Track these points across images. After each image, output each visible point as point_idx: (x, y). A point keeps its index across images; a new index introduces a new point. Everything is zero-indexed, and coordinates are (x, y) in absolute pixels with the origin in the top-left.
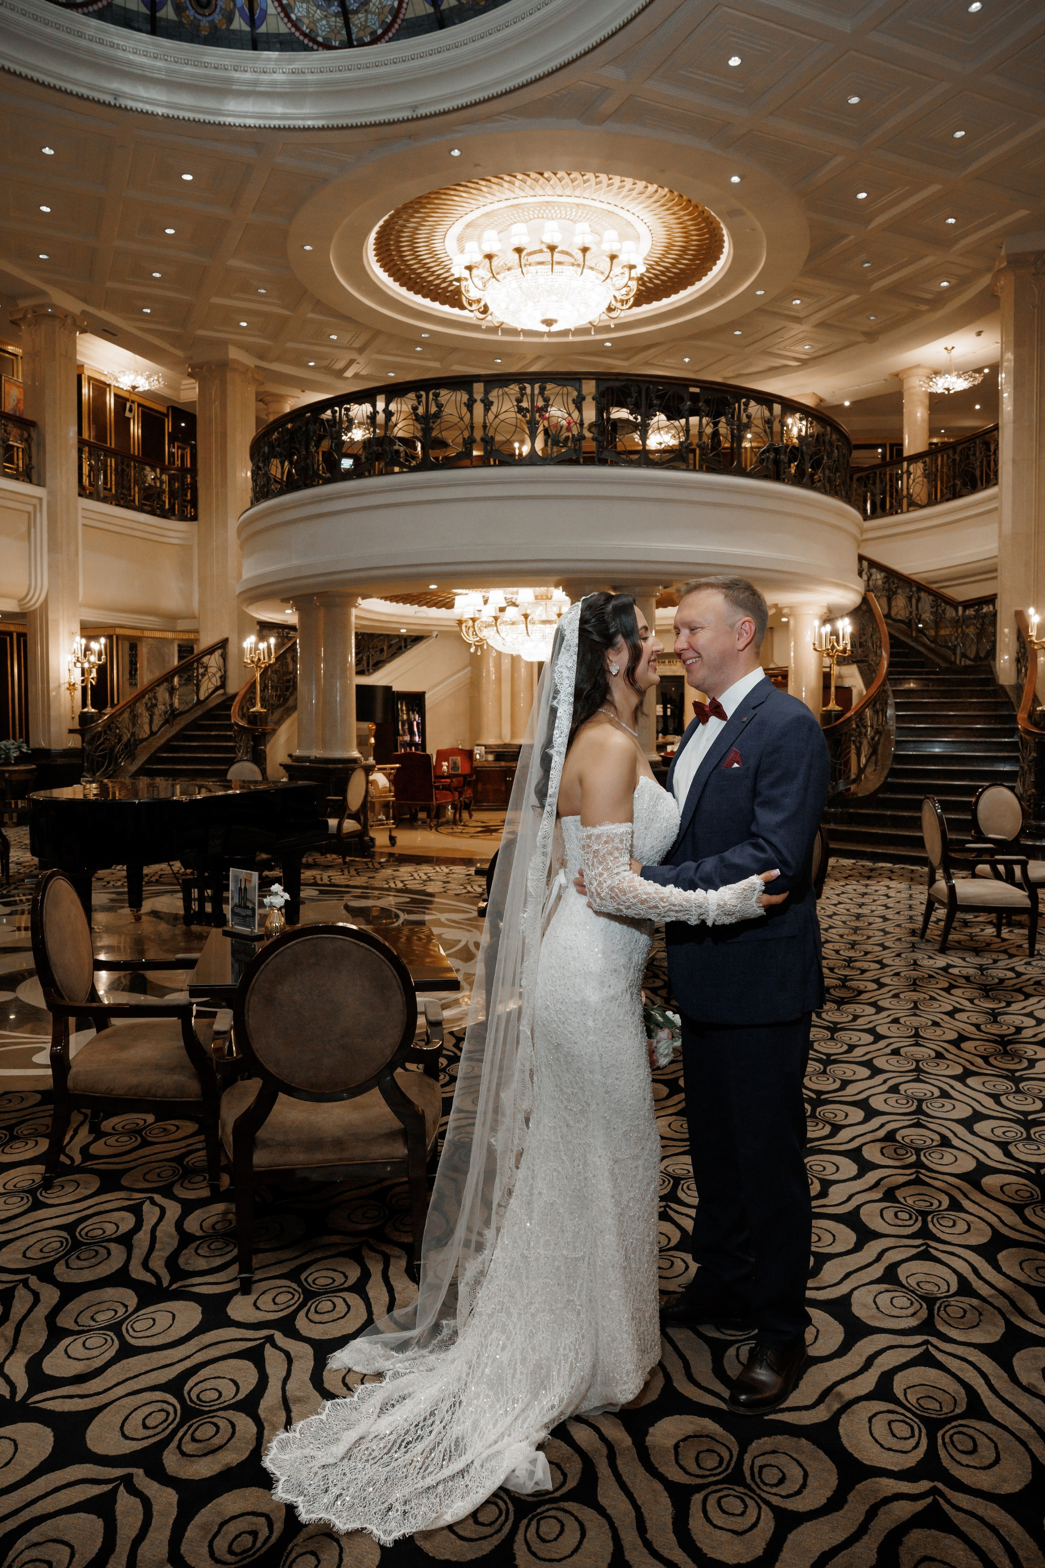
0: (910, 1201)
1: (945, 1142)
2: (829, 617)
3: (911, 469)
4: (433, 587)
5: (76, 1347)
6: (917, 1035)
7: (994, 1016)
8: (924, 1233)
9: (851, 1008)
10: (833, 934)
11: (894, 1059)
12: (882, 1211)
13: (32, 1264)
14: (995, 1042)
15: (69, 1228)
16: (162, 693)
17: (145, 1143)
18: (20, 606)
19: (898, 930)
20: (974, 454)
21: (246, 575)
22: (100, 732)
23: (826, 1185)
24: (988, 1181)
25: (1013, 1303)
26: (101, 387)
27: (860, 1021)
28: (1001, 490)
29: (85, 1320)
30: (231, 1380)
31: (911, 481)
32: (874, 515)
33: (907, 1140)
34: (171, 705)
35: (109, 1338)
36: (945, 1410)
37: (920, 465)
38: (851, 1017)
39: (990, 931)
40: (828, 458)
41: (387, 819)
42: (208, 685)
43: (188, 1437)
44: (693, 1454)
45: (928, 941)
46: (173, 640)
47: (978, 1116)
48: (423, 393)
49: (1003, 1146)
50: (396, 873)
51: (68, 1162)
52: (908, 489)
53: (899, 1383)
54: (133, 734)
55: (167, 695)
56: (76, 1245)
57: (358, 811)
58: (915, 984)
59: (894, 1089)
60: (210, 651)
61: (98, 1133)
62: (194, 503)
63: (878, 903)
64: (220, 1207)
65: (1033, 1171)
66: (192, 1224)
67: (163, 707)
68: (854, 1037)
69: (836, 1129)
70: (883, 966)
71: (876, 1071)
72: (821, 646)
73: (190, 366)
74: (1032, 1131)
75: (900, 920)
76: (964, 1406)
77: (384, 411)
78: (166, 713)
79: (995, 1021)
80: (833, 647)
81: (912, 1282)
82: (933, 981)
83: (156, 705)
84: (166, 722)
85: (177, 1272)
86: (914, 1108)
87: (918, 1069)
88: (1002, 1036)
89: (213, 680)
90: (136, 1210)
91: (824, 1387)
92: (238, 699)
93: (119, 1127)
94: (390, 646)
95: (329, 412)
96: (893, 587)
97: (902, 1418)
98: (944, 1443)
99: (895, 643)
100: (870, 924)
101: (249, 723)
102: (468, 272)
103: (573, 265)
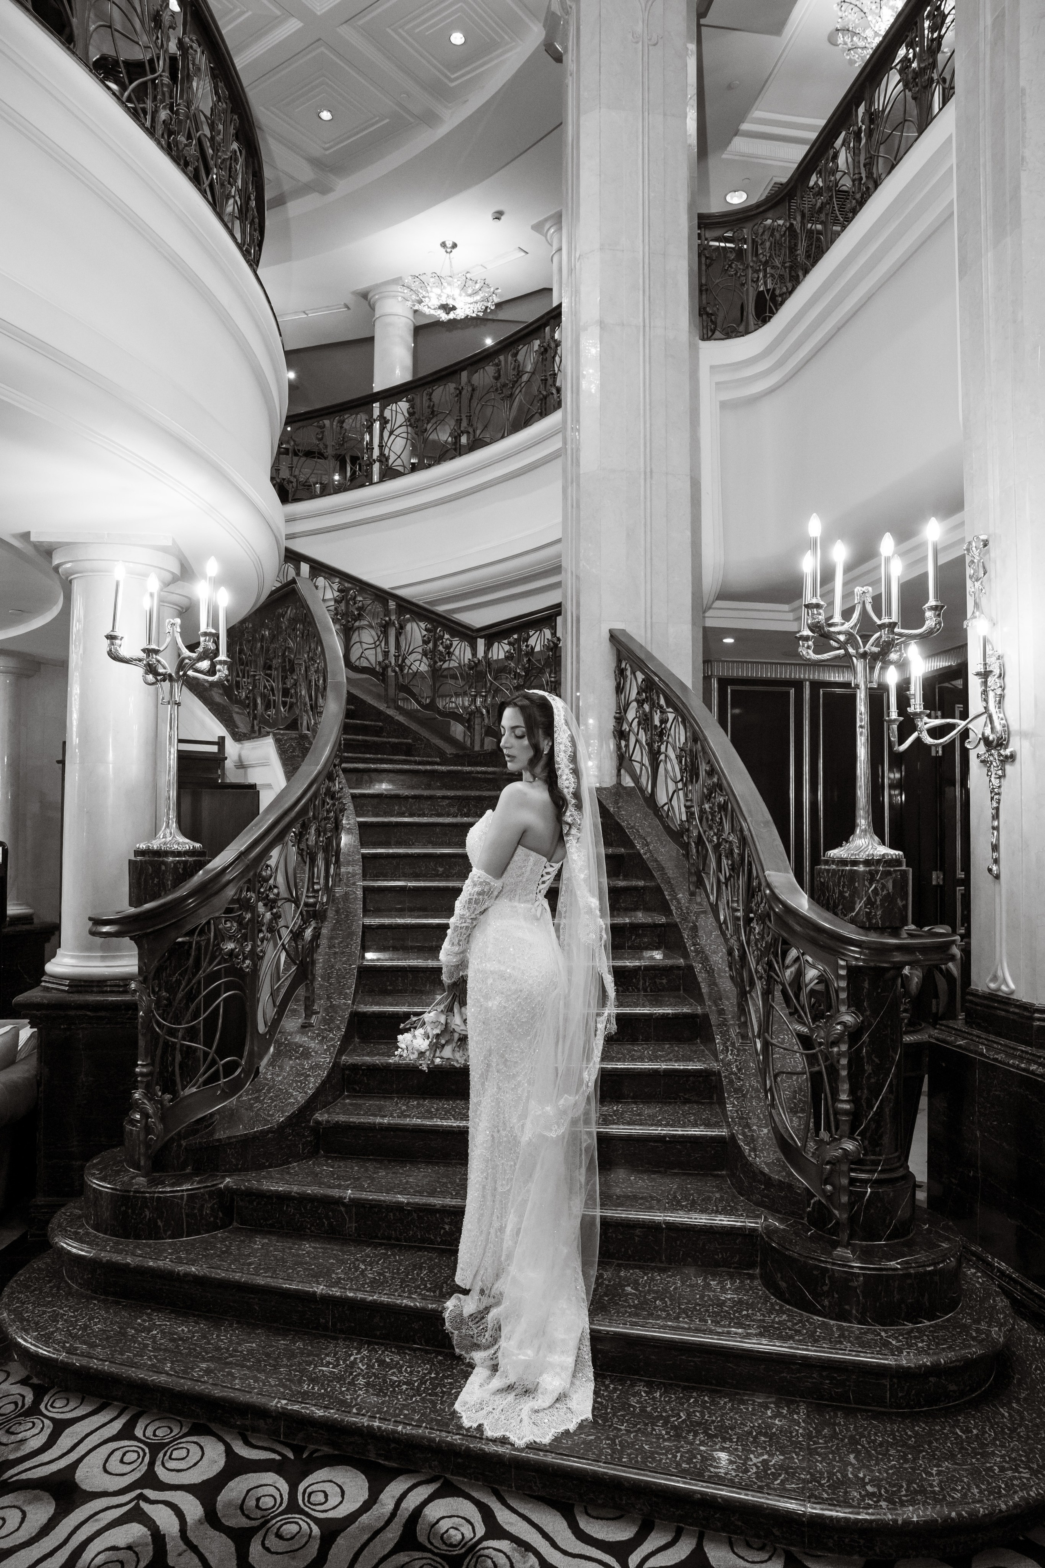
3: (387, 414)
31: (386, 434)
37: (404, 405)
52: (381, 446)
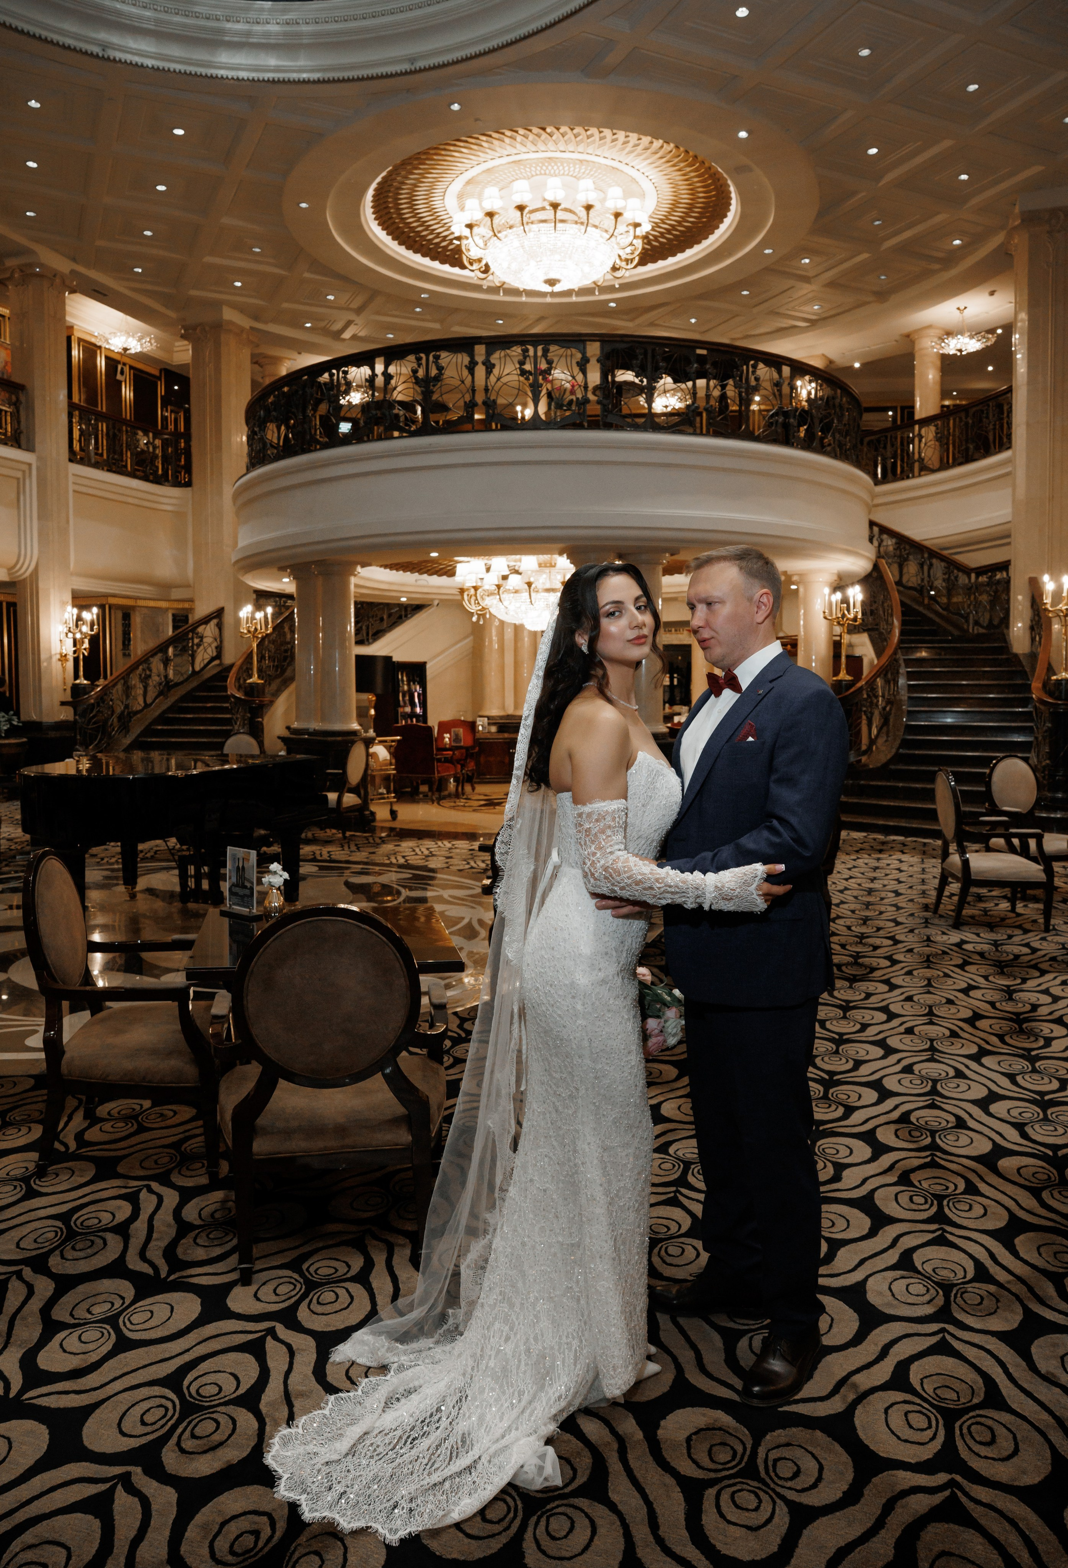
0: (925, 1185)
1: (961, 1124)
2: (839, 585)
3: (923, 431)
4: (434, 554)
5: (72, 1342)
6: (931, 1013)
7: (1009, 993)
8: (940, 1217)
9: (864, 986)
10: (844, 910)
11: (907, 1039)
12: (896, 1195)
13: (28, 1254)
14: (1010, 1020)
15: (64, 1217)
16: (156, 664)
17: (142, 1129)
18: (9, 574)
19: (910, 904)
20: (987, 418)
21: (241, 543)
22: (93, 705)
23: (840, 1168)
24: (1004, 1163)
25: (1031, 1289)
26: (91, 349)
27: (873, 999)
28: (1014, 454)
29: (81, 1313)
30: (231, 1374)
31: (923, 445)
32: (885, 480)
33: (922, 1122)
34: (166, 677)
35: (105, 1332)
36: (963, 1400)
37: (932, 428)
38: (863, 995)
39: (1005, 905)
40: (839, 421)
41: (388, 792)
42: (203, 656)
43: (187, 1433)
44: (706, 1446)
45: (941, 916)
46: (167, 609)
47: (993, 1097)
48: (423, 355)
49: (1020, 1127)
50: (397, 849)
51: (62, 1149)
52: (920, 453)
53: (916, 1373)
54: (127, 707)
55: (161, 666)
56: (71, 1235)
57: (358, 785)
58: (928, 960)
59: (908, 1069)
60: (206, 620)
61: (92, 1119)
62: (188, 468)
63: (889, 877)
64: (219, 1195)
65: (1050, 1153)
66: (190, 1213)
67: (157, 679)
68: (866, 1016)
69: (850, 1110)
70: (896, 942)
71: (889, 1051)
72: (831, 614)
73: (183, 327)
74: (1049, 1112)
75: (914, 894)
76: (982, 1395)
77: (383, 373)
78: (160, 684)
79: (1011, 999)
80: (844, 616)
81: (928, 1268)
82: (947, 958)
83: (150, 676)
84: (161, 693)
85: (175, 1263)
86: (928, 1088)
87: (932, 1049)
88: (1017, 1014)
89: (209, 650)
90: (133, 1198)
91: (839, 1377)
92: (234, 670)
93: (114, 1113)
94: (390, 615)
95: (326, 375)
96: (904, 553)
97: (918, 1408)
98: (962, 1435)
99: (907, 611)
100: (882, 899)
101: (246, 694)
102: (468, 230)
103: (576, 223)
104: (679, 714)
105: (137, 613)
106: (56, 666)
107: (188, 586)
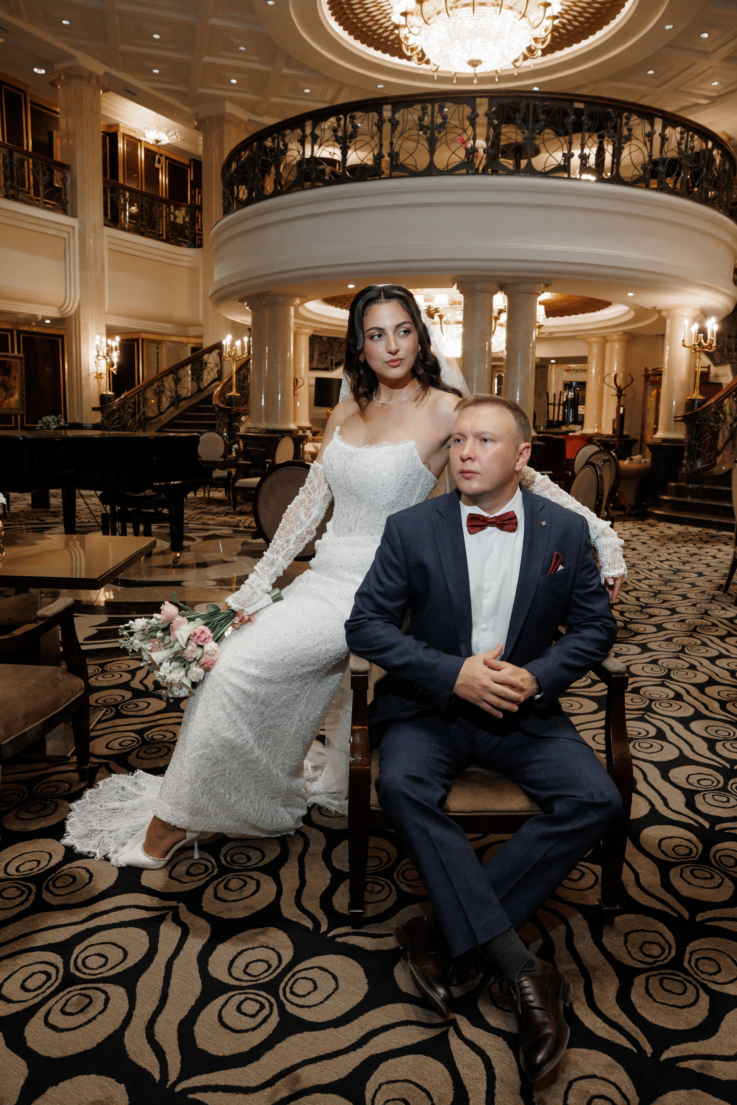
2: (701, 317)
4: (351, 287)
16: (169, 382)
18: (60, 312)
22: (115, 410)
26: (134, 143)
34: (177, 392)
42: (207, 378)
46: (187, 344)
48: (342, 116)
54: (143, 413)
55: (172, 384)
60: (210, 350)
67: (169, 393)
73: (196, 120)
77: (311, 134)
78: (172, 397)
80: (700, 343)
83: (163, 391)
84: (172, 405)
89: (212, 374)
95: (270, 139)
101: (227, 404)
102: (403, 18)
103: (494, 5)
104: (574, 432)
105: (164, 346)
106: (93, 381)
107: (201, 325)
